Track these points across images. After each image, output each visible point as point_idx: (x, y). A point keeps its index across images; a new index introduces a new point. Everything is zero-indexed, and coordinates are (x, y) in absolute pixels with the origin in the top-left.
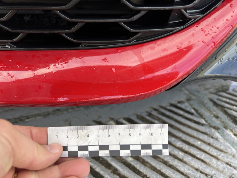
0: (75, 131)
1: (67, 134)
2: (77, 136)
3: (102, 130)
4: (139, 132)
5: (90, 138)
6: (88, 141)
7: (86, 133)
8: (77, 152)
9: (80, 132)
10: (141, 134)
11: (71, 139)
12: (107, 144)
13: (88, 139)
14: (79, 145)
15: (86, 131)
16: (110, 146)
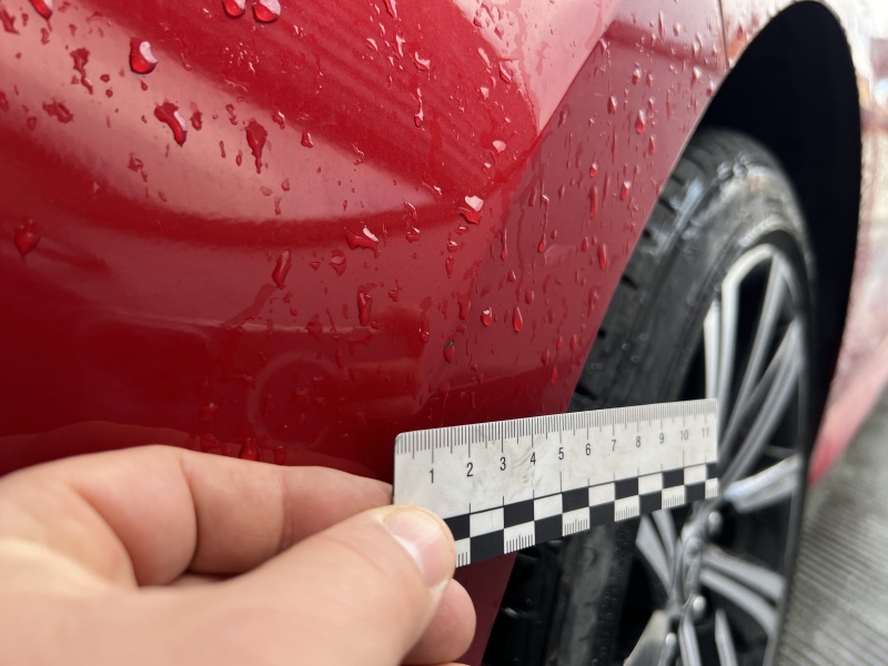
0: (494, 444)
1: (467, 460)
2: (500, 464)
3: (571, 432)
4: (660, 432)
5: (539, 468)
6: (534, 482)
7: (529, 449)
8: (500, 534)
9: (510, 442)
10: (662, 438)
11: (481, 482)
12: (583, 485)
13: (533, 474)
14: (507, 502)
15: (526, 440)
16: (591, 490)
